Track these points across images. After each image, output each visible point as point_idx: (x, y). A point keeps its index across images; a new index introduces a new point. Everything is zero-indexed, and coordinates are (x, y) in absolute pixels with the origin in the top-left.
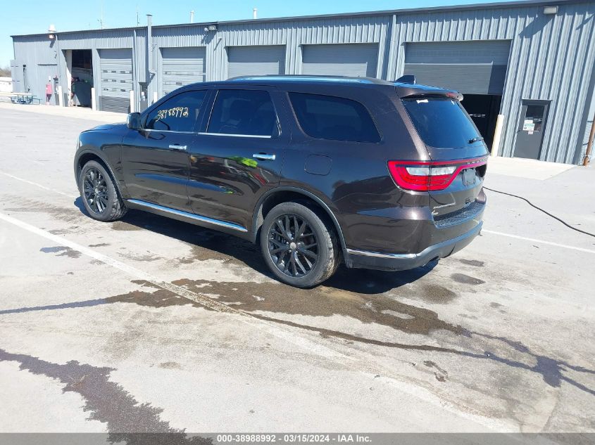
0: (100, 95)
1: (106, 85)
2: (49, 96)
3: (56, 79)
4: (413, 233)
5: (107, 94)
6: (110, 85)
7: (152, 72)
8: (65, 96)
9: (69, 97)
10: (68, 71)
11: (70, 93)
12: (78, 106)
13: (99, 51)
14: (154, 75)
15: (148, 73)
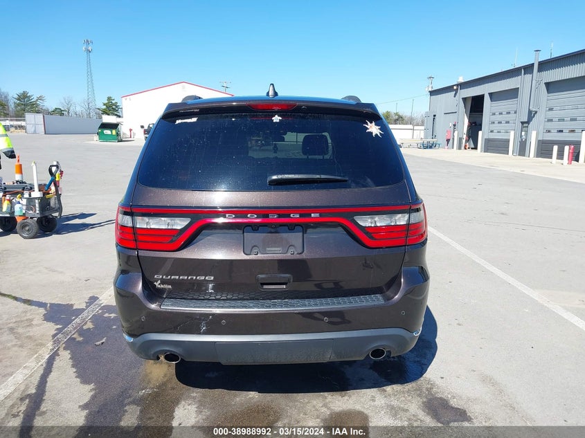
0: (486, 137)
1: (493, 127)
2: (448, 141)
3: (455, 125)
5: (492, 136)
6: (496, 127)
7: (534, 109)
8: (460, 140)
9: (464, 141)
10: (466, 117)
11: (465, 136)
12: (472, 149)
13: (491, 94)
14: (536, 112)
15: (530, 112)
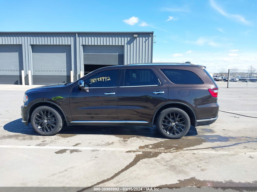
4: (213, 113)
